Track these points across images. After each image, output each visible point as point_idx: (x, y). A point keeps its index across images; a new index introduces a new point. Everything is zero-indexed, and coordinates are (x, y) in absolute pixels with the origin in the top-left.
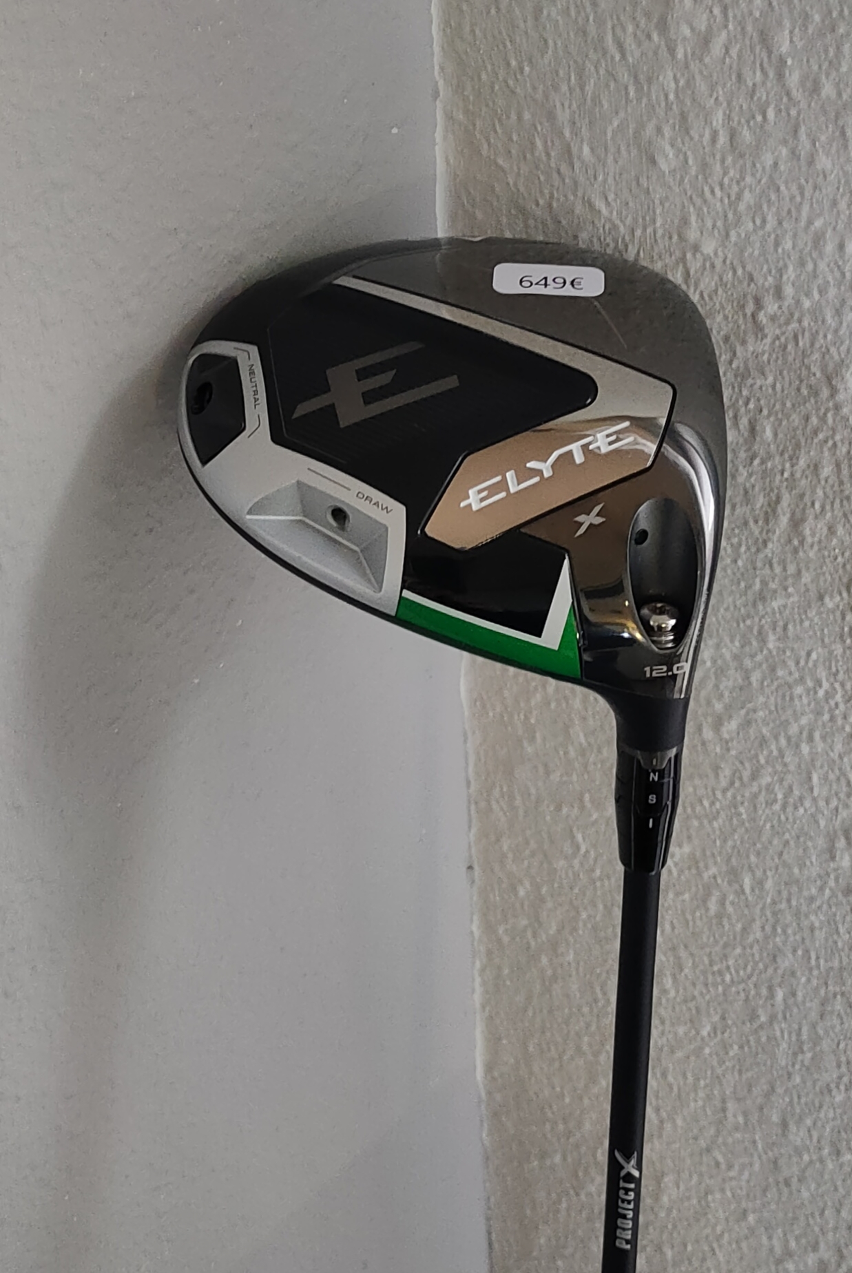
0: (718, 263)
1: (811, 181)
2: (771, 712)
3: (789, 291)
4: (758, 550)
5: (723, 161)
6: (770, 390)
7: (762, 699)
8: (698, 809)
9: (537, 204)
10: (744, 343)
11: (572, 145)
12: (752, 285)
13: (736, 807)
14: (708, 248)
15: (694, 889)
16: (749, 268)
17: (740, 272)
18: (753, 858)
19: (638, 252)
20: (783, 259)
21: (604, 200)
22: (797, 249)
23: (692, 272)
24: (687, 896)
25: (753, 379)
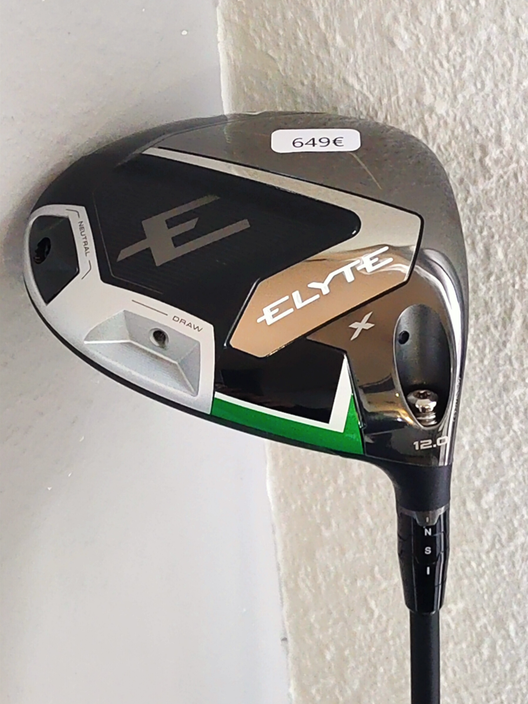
0: (450, 121)
1: (517, 51)
2: (520, 483)
3: (507, 139)
4: (500, 350)
5: (447, 38)
6: (499, 220)
7: (511, 473)
8: (468, 569)
9: (303, 84)
10: (475, 182)
11: (327, 35)
12: (478, 137)
13: (498, 565)
14: (441, 109)
15: (469, 639)
16: (474, 122)
17: (468, 127)
18: (515, 607)
19: (386, 118)
20: (501, 114)
21: (356, 76)
22: (510, 105)
23: (430, 130)
24: (464, 645)
25: (485, 211)
